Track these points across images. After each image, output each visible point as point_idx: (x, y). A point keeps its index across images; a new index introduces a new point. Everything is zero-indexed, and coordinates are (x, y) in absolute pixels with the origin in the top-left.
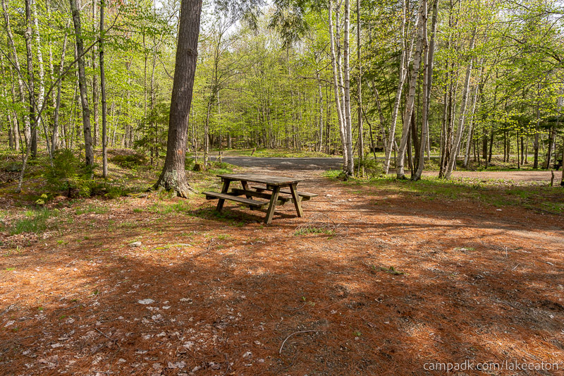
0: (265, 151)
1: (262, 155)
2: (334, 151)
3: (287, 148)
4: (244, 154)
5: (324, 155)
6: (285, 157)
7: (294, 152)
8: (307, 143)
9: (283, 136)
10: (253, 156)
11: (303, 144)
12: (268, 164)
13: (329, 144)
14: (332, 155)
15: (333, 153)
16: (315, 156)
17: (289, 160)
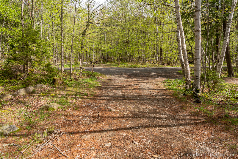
0: (126, 64)
1: (124, 66)
2: (164, 63)
3: (138, 62)
4: (114, 66)
5: (159, 65)
6: (137, 67)
7: (142, 64)
8: (149, 59)
9: (136, 56)
10: (119, 67)
11: (147, 60)
12: (125, 72)
13: (162, 59)
14: (163, 66)
15: (163, 64)
16: (154, 66)
17: (138, 70)
